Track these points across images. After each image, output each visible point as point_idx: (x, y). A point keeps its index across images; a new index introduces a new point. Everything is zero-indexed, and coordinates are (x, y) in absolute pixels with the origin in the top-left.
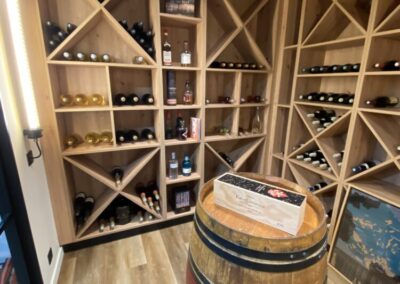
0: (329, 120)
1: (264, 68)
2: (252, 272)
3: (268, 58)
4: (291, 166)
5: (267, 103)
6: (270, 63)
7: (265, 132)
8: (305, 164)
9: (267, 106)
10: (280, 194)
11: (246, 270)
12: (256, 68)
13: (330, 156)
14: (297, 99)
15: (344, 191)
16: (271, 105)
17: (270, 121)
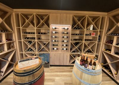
0: (31, 43)
1: (11, 32)
2: (36, 73)
3: (12, 29)
4: (26, 54)
5: (14, 40)
6: (13, 30)
7: (16, 48)
8: (29, 52)
9: (15, 41)
10: (34, 58)
11: (35, 73)
12: (9, 32)
13: (34, 49)
14: (23, 39)
15: (38, 54)
16: (16, 41)
17: (17, 45)
